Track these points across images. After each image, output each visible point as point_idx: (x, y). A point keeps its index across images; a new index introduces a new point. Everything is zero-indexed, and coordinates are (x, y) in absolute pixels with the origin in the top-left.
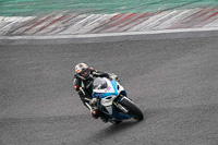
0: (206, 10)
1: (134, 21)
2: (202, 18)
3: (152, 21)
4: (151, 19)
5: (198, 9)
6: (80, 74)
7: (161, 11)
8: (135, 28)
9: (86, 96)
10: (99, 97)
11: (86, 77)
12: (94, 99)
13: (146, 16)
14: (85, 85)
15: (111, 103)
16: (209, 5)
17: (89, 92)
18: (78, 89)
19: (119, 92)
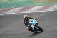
0: (26, 8)
1: (7, 11)
2: (25, 10)
3: (12, 11)
4: (11, 10)
5: (24, 7)
6: (25, 18)
7: (14, 8)
8: (7, 12)
9: (27, 24)
10: (30, 24)
11: (27, 19)
12: (29, 25)
13: (10, 9)
14: (27, 21)
15: (33, 26)
16: (26, 6)
17: (28, 23)
18: (24, 22)
19: (36, 23)
